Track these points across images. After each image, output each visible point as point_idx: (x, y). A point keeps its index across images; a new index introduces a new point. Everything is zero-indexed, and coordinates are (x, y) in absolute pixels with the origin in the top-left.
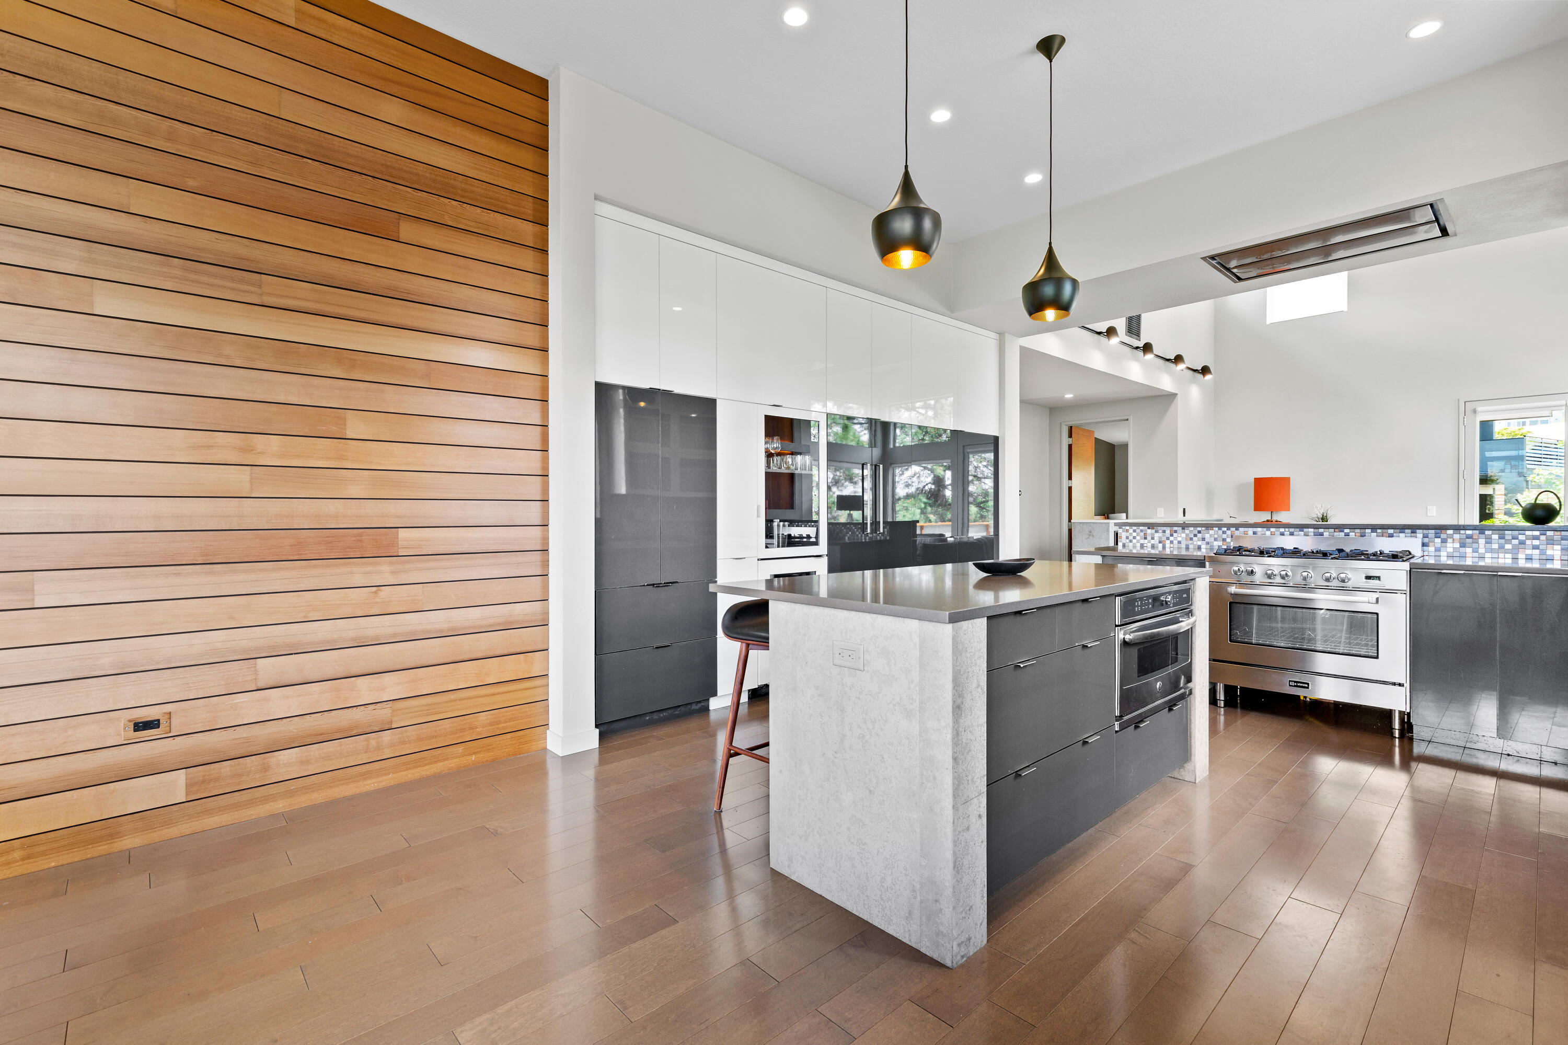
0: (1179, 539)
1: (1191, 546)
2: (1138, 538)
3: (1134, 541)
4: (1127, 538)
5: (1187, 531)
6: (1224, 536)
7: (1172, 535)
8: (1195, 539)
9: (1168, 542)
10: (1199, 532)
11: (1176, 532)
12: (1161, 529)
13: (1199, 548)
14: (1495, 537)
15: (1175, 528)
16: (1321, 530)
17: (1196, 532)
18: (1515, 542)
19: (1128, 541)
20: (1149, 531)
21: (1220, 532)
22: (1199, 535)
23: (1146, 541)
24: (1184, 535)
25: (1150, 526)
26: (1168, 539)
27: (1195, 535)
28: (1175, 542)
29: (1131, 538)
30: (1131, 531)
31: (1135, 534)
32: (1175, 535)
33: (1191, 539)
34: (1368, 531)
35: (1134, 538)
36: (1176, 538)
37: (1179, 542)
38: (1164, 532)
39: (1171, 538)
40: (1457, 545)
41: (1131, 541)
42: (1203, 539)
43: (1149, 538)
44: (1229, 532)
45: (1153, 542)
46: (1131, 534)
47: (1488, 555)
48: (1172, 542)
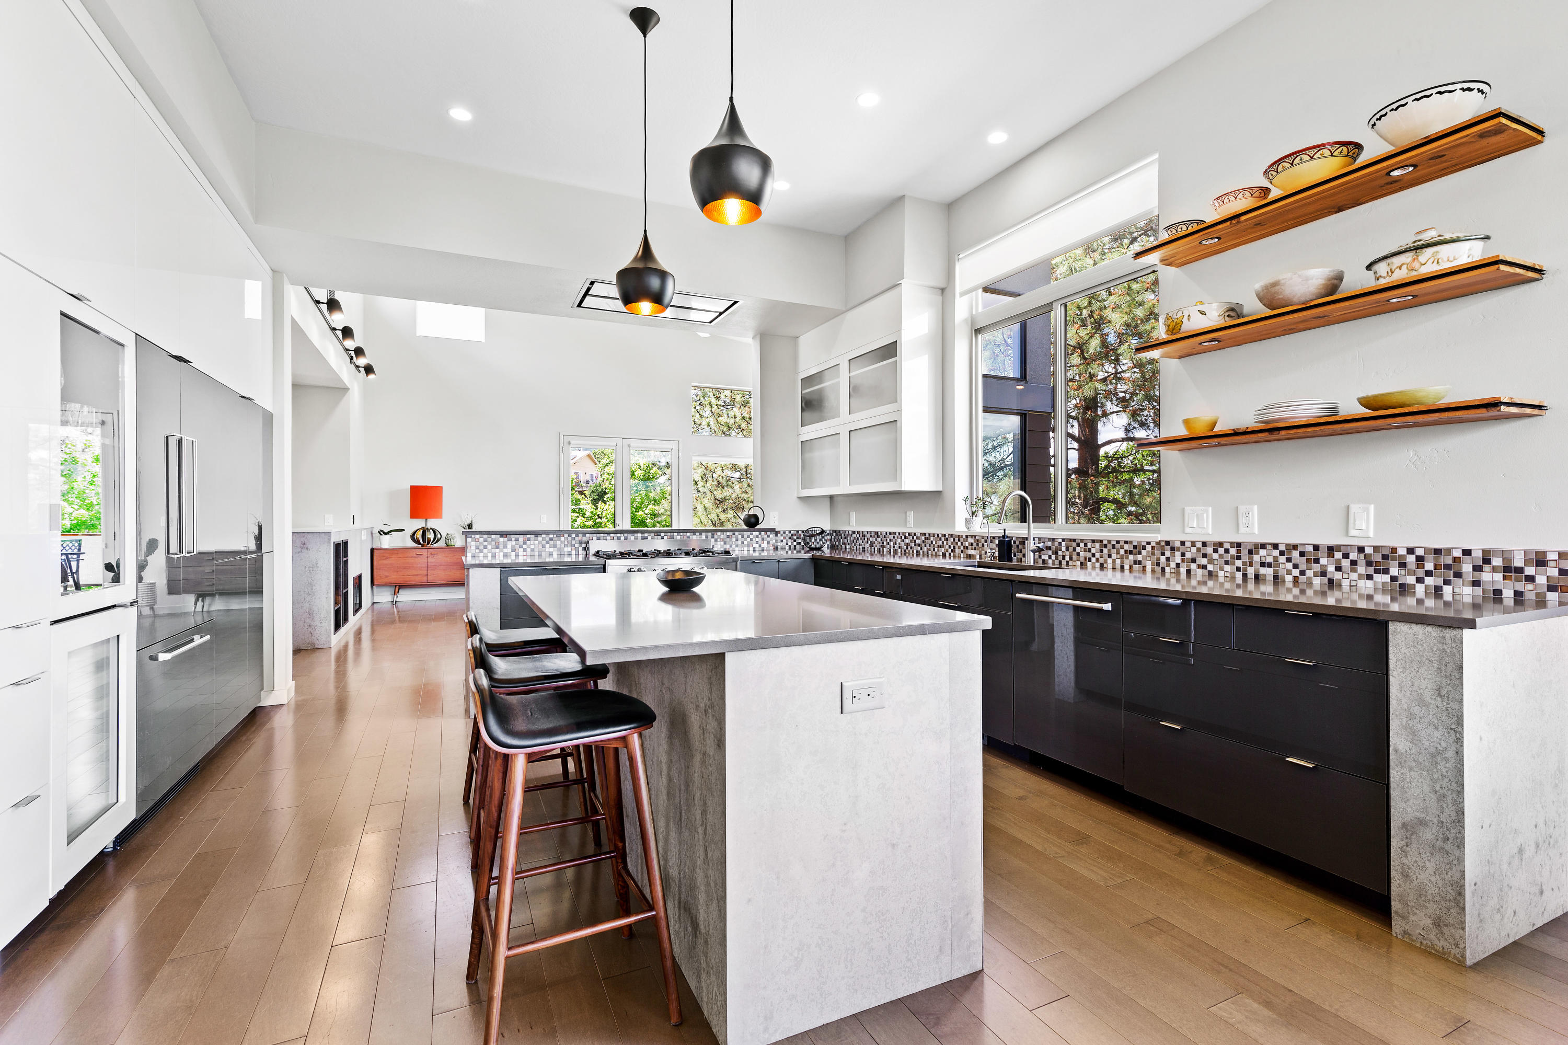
0: (532, 547)
1: (544, 553)
2: (489, 547)
3: (485, 551)
4: (477, 548)
5: (540, 539)
6: (573, 542)
7: (525, 543)
8: (547, 546)
9: (521, 550)
10: (551, 539)
11: (529, 539)
12: (513, 538)
13: (551, 555)
14: (740, 536)
15: (528, 536)
16: (646, 535)
17: (548, 539)
18: (748, 540)
19: (478, 551)
20: (502, 539)
21: (570, 538)
22: (551, 542)
23: (498, 550)
24: (536, 542)
25: (503, 534)
26: (521, 547)
27: (547, 543)
28: (529, 550)
29: (481, 547)
30: (481, 540)
31: (485, 543)
32: (528, 543)
33: (544, 546)
34: (675, 534)
35: (485, 547)
36: (529, 547)
37: (532, 550)
38: (517, 540)
39: (525, 546)
40: (722, 543)
41: (481, 551)
42: (555, 546)
43: (501, 547)
44: (577, 538)
45: (505, 550)
46: (481, 544)
47: (737, 549)
48: (525, 550)
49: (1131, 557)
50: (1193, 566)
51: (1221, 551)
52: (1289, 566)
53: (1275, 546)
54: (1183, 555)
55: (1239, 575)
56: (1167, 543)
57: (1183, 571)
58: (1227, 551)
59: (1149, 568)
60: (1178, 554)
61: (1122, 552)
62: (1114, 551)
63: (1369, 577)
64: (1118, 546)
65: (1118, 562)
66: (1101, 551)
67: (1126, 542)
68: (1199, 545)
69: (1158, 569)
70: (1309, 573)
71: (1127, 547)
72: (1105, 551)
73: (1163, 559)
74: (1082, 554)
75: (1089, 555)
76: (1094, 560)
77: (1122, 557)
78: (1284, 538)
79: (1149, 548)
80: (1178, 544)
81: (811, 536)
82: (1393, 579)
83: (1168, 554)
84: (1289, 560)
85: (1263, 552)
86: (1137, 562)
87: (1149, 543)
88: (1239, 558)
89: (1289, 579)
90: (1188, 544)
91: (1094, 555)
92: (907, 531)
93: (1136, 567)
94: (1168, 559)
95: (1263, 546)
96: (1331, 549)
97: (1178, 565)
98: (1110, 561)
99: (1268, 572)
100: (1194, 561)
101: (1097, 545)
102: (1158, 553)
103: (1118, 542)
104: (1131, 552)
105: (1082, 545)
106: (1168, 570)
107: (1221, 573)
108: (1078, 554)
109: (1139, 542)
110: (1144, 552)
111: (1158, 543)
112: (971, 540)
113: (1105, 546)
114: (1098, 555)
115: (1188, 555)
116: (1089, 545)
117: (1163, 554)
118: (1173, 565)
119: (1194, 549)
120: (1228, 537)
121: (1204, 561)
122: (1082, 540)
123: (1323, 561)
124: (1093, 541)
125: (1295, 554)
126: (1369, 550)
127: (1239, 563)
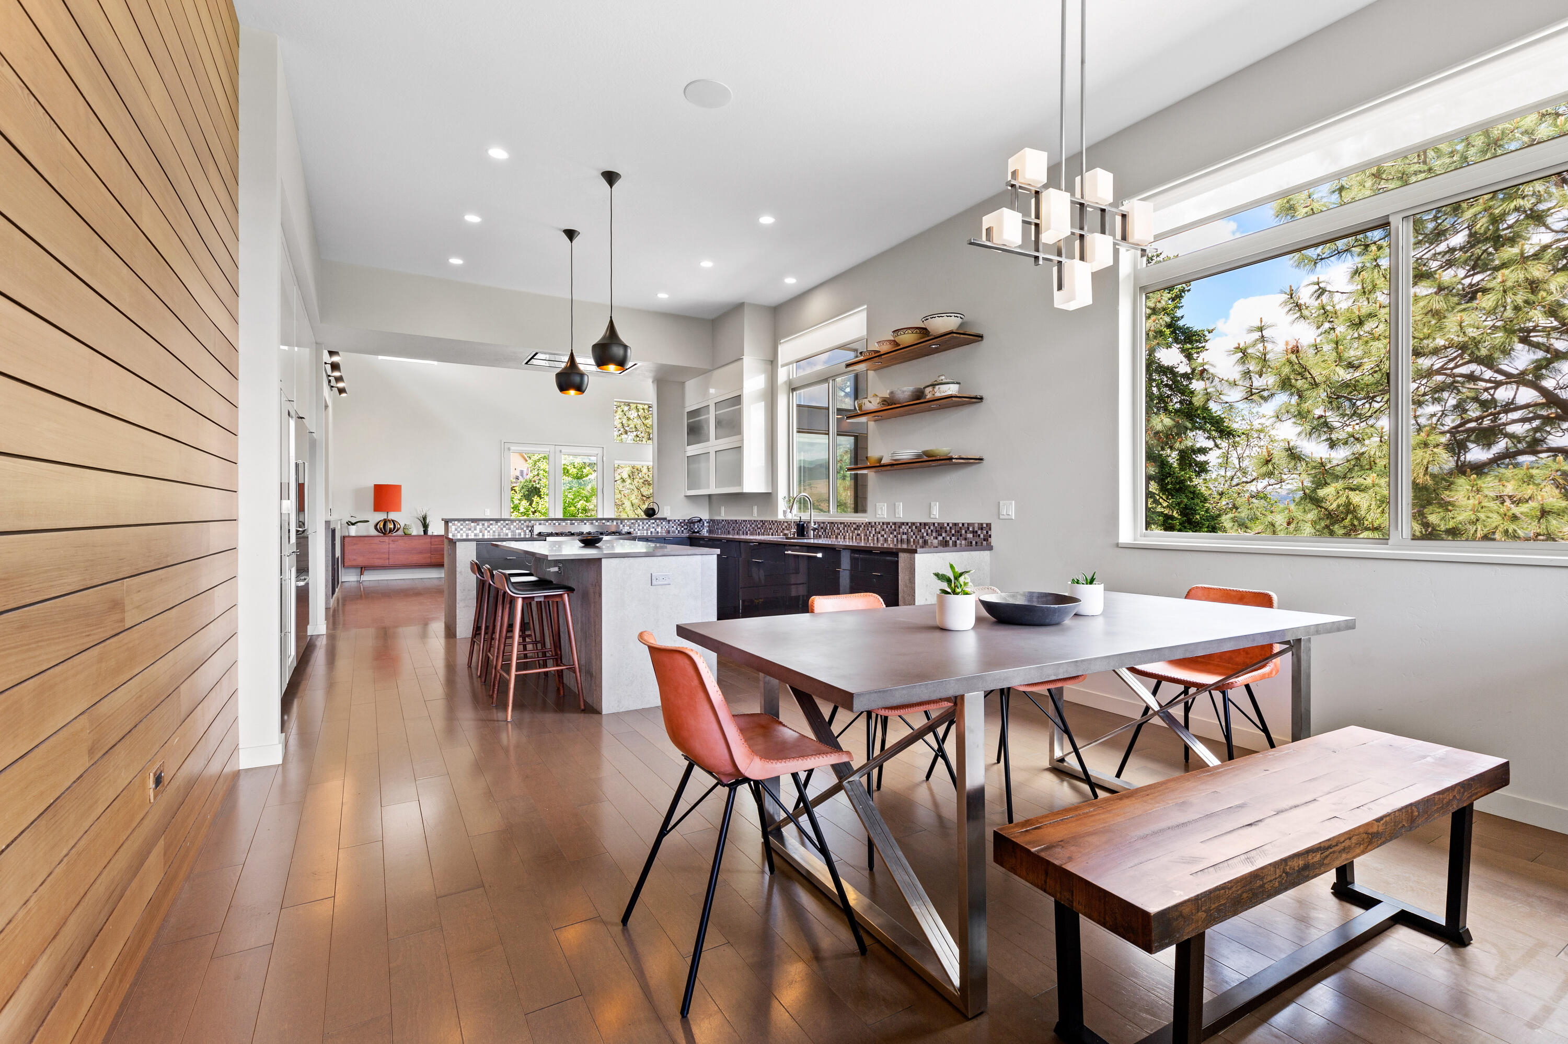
0: (494, 529)
1: (502, 534)
2: (464, 529)
3: (461, 532)
4: (456, 530)
5: (499, 524)
6: (522, 526)
7: (489, 527)
8: (504, 529)
9: (486, 531)
10: (507, 524)
11: (491, 524)
12: (481, 523)
13: (507, 535)
14: (641, 523)
15: (491, 522)
16: (574, 522)
17: (505, 524)
18: (647, 525)
19: (456, 532)
20: (473, 524)
21: (520, 524)
22: (507, 526)
23: (470, 532)
24: (497, 526)
25: (473, 521)
26: (486, 529)
27: (504, 527)
28: (491, 532)
29: (459, 529)
30: (459, 524)
31: (462, 527)
32: (491, 527)
33: (502, 529)
34: (594, 521)
35: (462, 529)
36: (491, 529)
37: (494, 532)
38: (483, 525)
39: (489, 529)
40: (628, 528)
41: (459, 532)
42: (509, 529)
43: (473, 529)
44: (525, 524)
45: (475, 532)
46: (459, 527)
47: (639, 532)
48: (489, 532)
49: (856, 532)
50: (879, 535)
51: (889, 526)
52: (912, 533)
53: (907, 524)
54: (875, 530)
55: (895, 539)
56: (870, 523)
57: (875, 538)
58: (891, 527)
59: (863, 538)
60: (874, 529)
61: (852, 529)
62: (849, 528)
63: (936, 538)
64: (851, 526)
65: (851, 534)
66: (844, 529)
67: (854, 523)
68: (881, 524)
69: (866, 538)
70: (918, 537)
71: (854, 526)
72: (846, 529)
73: (868, 532)
74: (836, 531)
75: (839, 531)
76: (841, 534)
77: (853, 532)
78: (910, 520)
79: (863, 526)
80: (873, 524)
81: (694, 523)
82: (943, 538)
83: (870, 529)
84: (912, 531)
85: (903, 527)
86: (858, 535)
87: (863, 524)
88: (895, 530)
89: (912, 540)
90: (877, 524)
91: (841, 531)
92: (753, 519)
93: (858, 537)
94: (870, 532)
95: (903, 524)
96: (925, 524)
97: (874, 535)
98: (847, 534)
99: (905, 537)
100: (879, 533)
101: (842, 525)
102: (866, 528)
103: (851, 523)
104: (855, 529)
105: (836, 525)
106: (870, 538)
107: (889, 539)
108: (834, 531)
109: (859, 523)
110: (861, 529)
111: (866, 524)
112: (786, 524)
113: (846, 526)
114: (842, 531)
115: (877, 530)
116: (839, 526)
117: (868, 530)
118: (872, 535)
119: (879, 527)
120: (892, 520)
121: (883, 532)
122: (836, 523)
123: (923, 531)
124: (841, 523)
125: (914, 527)
126: (936, 525)
127: (895, 533)
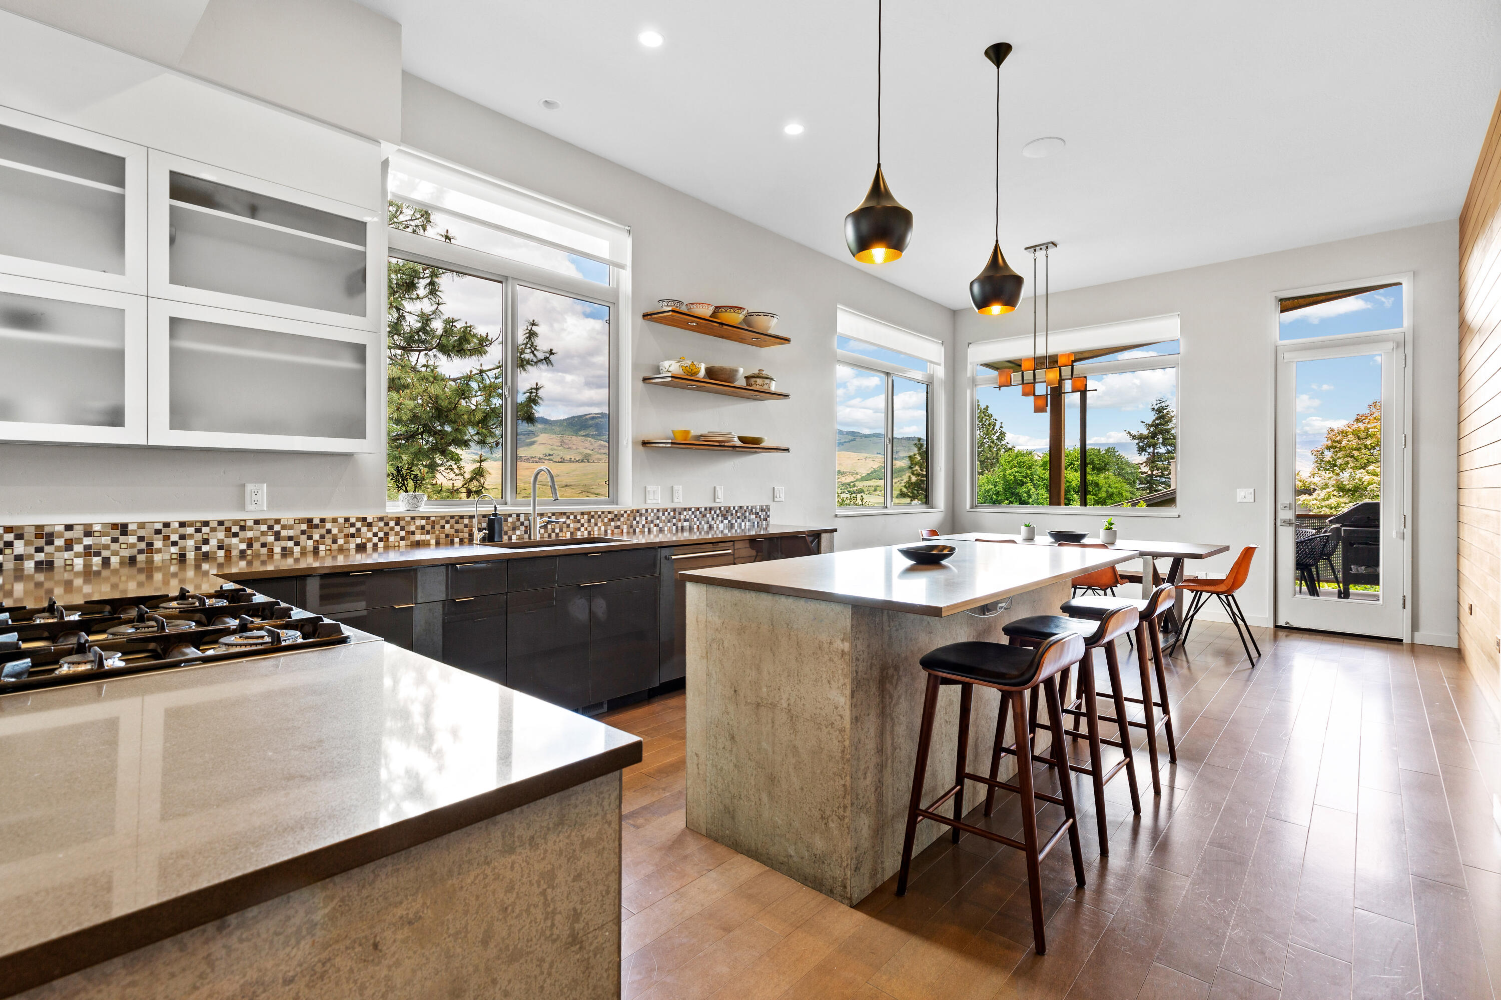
49: (613, 524)
50: (652, 525)
51: (666, 514)
52: (695, 519)
53: (690, 509)
54: (646, 518)
55: (674, 528)
56: (638, 511)
57: (646, 530)
58: (669, 514)
59: (625, 531)
60: (644, 518)
61: (606, 520)
62: (600, 520)
63: (722, 522)
64: (603, 516)
65: (603, 528)
66: (589, 521)
67: (609, 513)
68: (655, 511)
69: (631, 530)
70: (703, 523)
71: (610, 516)
72: (593, 521)
73: (635, 522)
74: (572, 525)
75: (579, 525)
76: (582, 529)
77: (606, 525)
78: (693, 505)
79: (625, 515)
80: (644, 511)
82: (729, 521)
83: (638, 519)
84: (695, 517)
85: (685, 513)
86: (617, 527)
87: (625, 512)
88: (674, 517)
89: (695, 527)
90: (649, 511)
91: (582, 525)
93: (616, 531)
94: (638, 523)
95: (685, 509)
96: (711, 509)
97: (643, 526)
98: (596, 528)
99: (686, 524)
100: (652, 522)
101: (586, 517)
102: (632, 519)
103: (603, 513)
104: (612, 520)
105: (572, 517)
106: (637, 530)
107: (666, 528)
108: (568, 526)
109: (619, 512)
110: (622, 519)
111: (632, 511)
113: (593, 517)
114: (586, 525)
115: (649, 518)
116: (579, 517)
117: (635, 519)
118: (640, 526)
119: (652, 514)
120: (670, 505)
121: (658, 522)
122: (572, 513)
123: (708, 516)
124: (583, 513)
125: (698, 513)
126: (722, 509)
127: (674, 521)
